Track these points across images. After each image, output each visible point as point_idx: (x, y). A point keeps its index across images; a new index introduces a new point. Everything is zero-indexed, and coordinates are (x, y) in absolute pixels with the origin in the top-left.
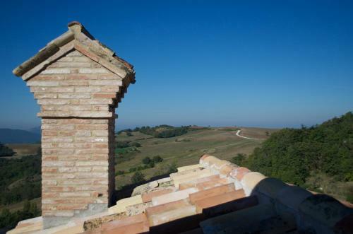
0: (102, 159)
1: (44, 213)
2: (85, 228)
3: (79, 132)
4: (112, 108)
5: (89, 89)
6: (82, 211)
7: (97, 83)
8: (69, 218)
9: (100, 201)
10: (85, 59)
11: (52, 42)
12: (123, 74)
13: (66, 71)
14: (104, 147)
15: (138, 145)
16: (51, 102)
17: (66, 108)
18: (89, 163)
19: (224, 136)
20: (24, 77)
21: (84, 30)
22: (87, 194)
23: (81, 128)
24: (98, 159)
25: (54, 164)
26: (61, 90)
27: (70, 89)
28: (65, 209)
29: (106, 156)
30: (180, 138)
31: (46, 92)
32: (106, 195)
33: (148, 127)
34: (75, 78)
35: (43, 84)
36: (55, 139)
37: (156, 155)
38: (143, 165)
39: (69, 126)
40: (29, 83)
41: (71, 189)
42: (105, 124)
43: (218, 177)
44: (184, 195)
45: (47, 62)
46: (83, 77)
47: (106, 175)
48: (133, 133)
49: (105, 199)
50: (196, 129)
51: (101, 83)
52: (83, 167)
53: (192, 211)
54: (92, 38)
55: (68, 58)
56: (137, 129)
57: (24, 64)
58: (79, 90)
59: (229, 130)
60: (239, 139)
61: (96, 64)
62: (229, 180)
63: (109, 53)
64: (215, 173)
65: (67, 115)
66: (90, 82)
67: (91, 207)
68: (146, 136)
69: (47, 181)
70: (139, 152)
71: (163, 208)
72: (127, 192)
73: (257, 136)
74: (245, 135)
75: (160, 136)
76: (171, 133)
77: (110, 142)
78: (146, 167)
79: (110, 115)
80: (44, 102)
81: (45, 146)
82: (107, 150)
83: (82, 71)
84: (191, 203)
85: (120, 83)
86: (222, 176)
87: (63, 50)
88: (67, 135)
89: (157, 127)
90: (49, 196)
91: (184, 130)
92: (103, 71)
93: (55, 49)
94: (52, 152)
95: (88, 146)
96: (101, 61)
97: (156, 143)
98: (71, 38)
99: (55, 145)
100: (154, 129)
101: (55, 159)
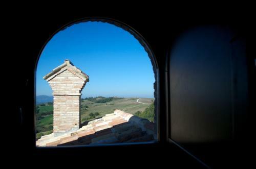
0: (77, 111)
1: (54, 131)
2: (71, 135)
3: (68, 101)
4: (80, 91)
5: (72, 85)
6: (69, 130)
7: (75, 82)
8: (64, 133)
9: (76, 126)
10: (70, 73)
11: (58, 67)
12: (85, 79)
13: (63, 78)
14: (78, 106)
15: (87, 107)
16: (57, 89)
17: (63, 92)
18: (72, 112)
19: (131, 102)
20: (47, 80)
21: (70, 63)
22: (71, 124)
23: (69, 99)
24: (75, 111)
25: (58, 112)
26: (61, 85)
27: (65, 85)
28: (62, 130)
29: (78, 110)
30: (109, 103)
31: (55, 86)
32: (78, 124)
33: (92, 98)
34: (66, 80)
35: (54, 82)
36: (59, 103)
37: (96, 112)
38: (89, 117)
39: (64, 98)
40: (49, 82)
41: (65, 122)
42: (78, 98)
43: (120, 117)
44: (107, 123)
45: (56, 74)
46: (70, 80)
47: (78, 117)
48: (84, 101)
49: (78, 126)
50: (117, 99)
51: (77, 82)
52: (70, 114)
53: (110, 127)
54: (74, 66)
55: (64, 73)
56: (86, 99)
57: (47, 75)
58: (68, 85)
59: (133, 99)
60: (138, 104)
61: (75, 75)
62: (123, 118)
63: (80, 71)
64: (119, 116)
65: (64, 94)
66: (73, 82)
67: (72, 129)
68: (91, 102)
69: (55, 119)
70: (87, 110)
71: (103, 126)
72: (86, 124)
73: (147, 102)
74: (141, 101)
75: (99, 102)
76: (104, 100)
77: (80, 104)
78: (91, 118)
79: (80, 94)
80: (55, 89)
81: (55, 106)
82: (78, 107)
83: (69, 78)
84: (109, 125)
85: (84, 83)
86: (121, 117)
87: (62, 70)
88: (64, 102)
89: (97, 98)
90: (56, 125)
91: (111, 99)
92: (78, 78)
93: (59, 69)
94: (58, 108)
95: (71, 106)
96: (77, 74)
97: (96, 106)
98: (66, 66)
99: (59, 105)
100: (95, 98)
101: (59, 111)
